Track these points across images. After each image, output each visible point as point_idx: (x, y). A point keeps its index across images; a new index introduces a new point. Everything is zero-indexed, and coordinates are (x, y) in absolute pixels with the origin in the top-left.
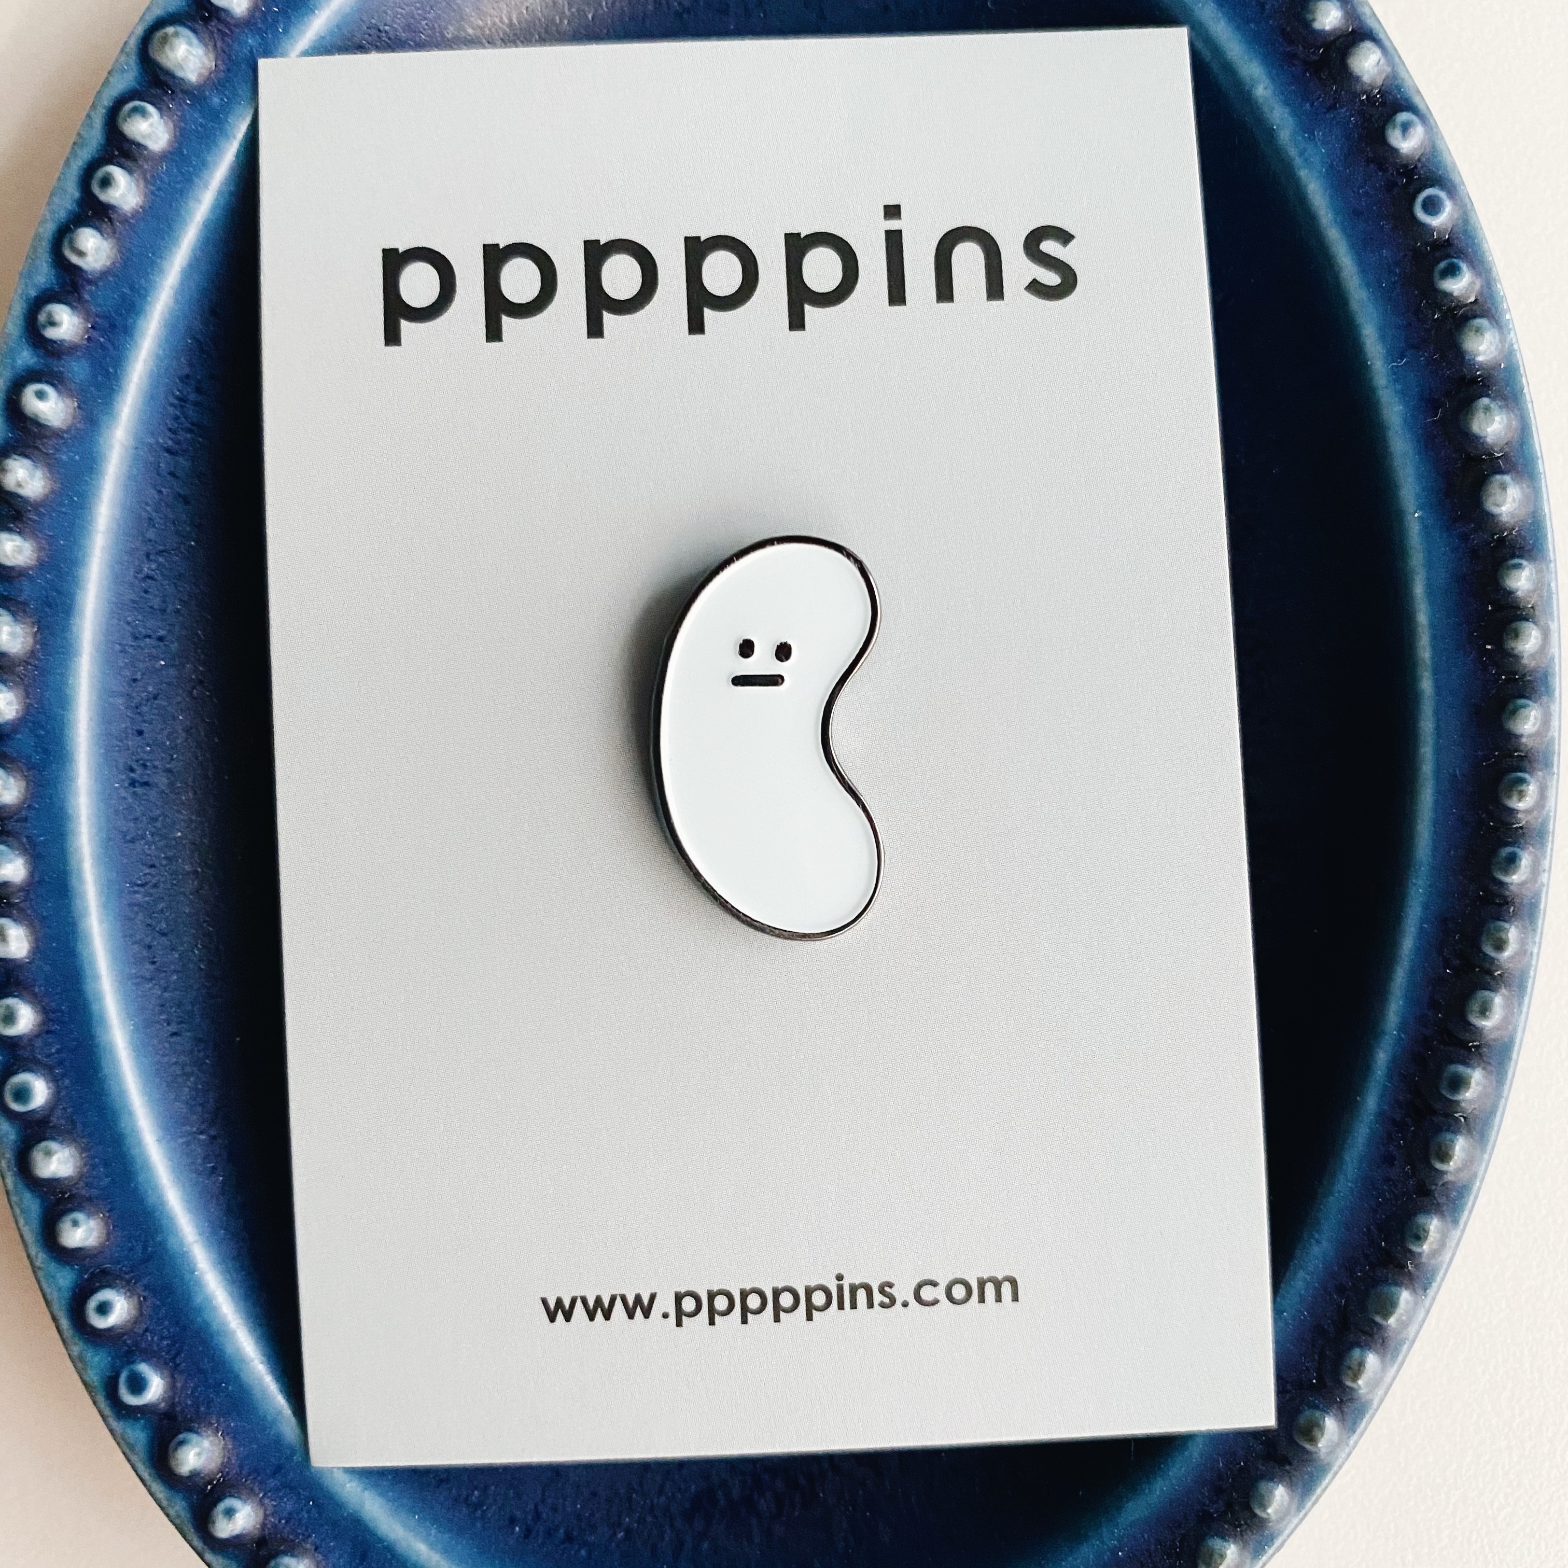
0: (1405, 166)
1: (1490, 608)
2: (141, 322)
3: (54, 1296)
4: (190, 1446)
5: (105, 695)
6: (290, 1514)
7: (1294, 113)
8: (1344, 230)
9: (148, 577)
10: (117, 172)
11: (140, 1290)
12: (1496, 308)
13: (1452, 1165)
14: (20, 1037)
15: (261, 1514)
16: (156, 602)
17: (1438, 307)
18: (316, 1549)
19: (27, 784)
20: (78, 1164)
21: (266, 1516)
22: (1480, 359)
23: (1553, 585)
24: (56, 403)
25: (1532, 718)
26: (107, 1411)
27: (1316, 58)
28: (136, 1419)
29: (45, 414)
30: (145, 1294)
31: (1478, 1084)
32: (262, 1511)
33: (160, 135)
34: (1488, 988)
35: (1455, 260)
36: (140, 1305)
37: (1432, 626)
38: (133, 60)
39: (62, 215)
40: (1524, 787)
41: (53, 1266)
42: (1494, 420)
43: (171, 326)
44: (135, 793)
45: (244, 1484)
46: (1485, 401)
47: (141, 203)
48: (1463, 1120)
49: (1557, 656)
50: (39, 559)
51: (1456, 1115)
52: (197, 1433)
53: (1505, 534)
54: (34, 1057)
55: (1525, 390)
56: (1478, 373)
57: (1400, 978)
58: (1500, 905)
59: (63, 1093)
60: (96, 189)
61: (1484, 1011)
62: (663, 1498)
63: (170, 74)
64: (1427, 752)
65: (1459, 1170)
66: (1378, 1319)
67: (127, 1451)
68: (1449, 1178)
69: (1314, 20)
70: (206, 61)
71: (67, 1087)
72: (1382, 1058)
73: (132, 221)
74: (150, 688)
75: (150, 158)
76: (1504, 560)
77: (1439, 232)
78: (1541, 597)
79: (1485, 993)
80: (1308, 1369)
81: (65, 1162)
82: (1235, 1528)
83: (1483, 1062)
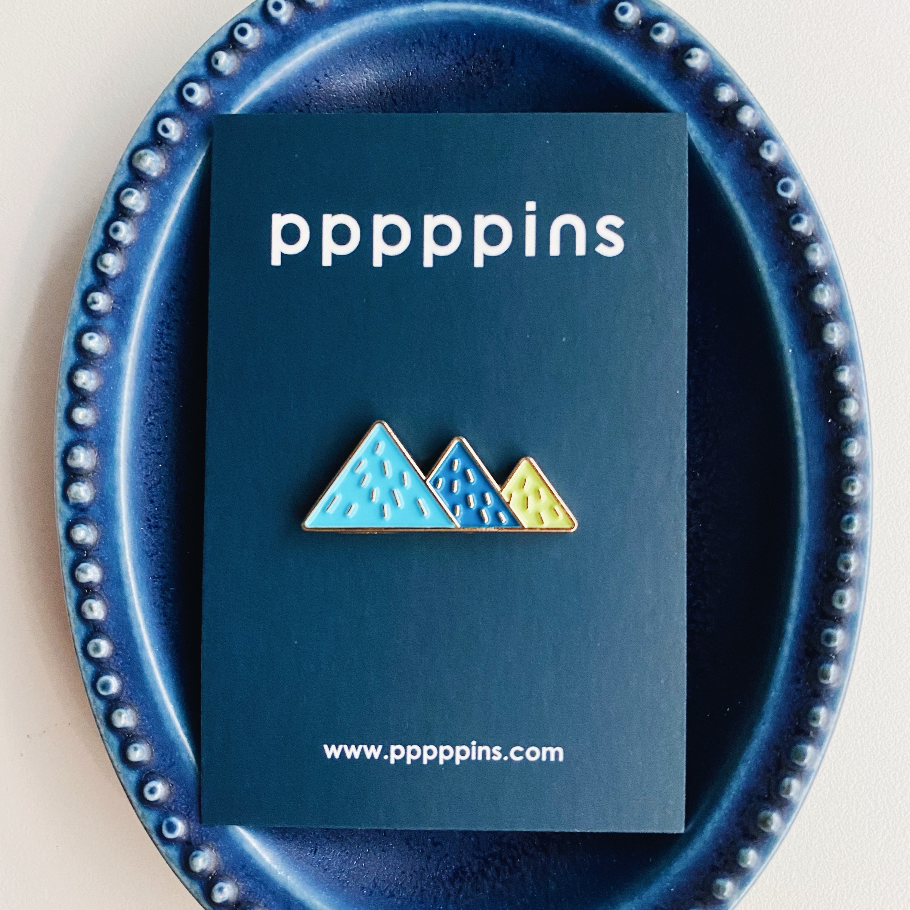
0: (771, 167)
1: (831, 392)
2: (138, 298)
3: (128, 786)
4: (199, 857)
5: (133, 485)
6: (251, 889)
7: (712, 145)
8: (742, 202)
9: (151, 423)
10: (120, 224)
11: (170, 781)
12: (823, 237)
13: (829, 681)
14: (103, 658)
15: (236, 890)
16: (156, 436)
17: (793, 239)
18: (265, 906)
19: (98, 531)
20: (135, 720)
21: (239, 891)
22: (817, 264)
23: (863, 378)
24: (99, 342)
25: (856, 448)
26: (158, 842)
27: (721, 115)
28: (172, 845)
29: (94, 347)
30: (172, 783)
31: (840, 638)
32: (237, 888)
33: (141, 204)
34: (842, 588)
35: (800, 214)
36: (170, 788)
37: (801, 403)
38: (125, 167)
39: (96, 247)
40: (853, 484)
41: (126, 771)
42: (825, 295)
43: (152, 297)
44: (151, 532)
45: (227, 875)
46: (821, 286)
47: (133, 238)
48: (834, 656)
49: (867, 414)
50: (97, 420)
51: (831, 654)
52: (202, 850)
53: (836, 353)
54: (110, 667)
55: (842, 278)
56: (816, 271)
58: (847, 545)
59: (126, 684)
60: (111, 233)
61: (841, 601)
62: (438, 873)
63: (144, 173)
64: (803, 468)
65: (834, 683)
66: (797, 762)
67: (169, 861)
68: (829, 687)
69: (718, 97)
70: (161, 165)
71: (127, 682)
72: (790, 627)
73: (130, 248)
74: (155, 479)
75: (136, 215)
76: (836, 366)
77: (791, 201)
78: (857, 384)
79: (842, 591)
80: (762, 790)
81: (129, 719)
82: (730, 874)
83: (843, 627)
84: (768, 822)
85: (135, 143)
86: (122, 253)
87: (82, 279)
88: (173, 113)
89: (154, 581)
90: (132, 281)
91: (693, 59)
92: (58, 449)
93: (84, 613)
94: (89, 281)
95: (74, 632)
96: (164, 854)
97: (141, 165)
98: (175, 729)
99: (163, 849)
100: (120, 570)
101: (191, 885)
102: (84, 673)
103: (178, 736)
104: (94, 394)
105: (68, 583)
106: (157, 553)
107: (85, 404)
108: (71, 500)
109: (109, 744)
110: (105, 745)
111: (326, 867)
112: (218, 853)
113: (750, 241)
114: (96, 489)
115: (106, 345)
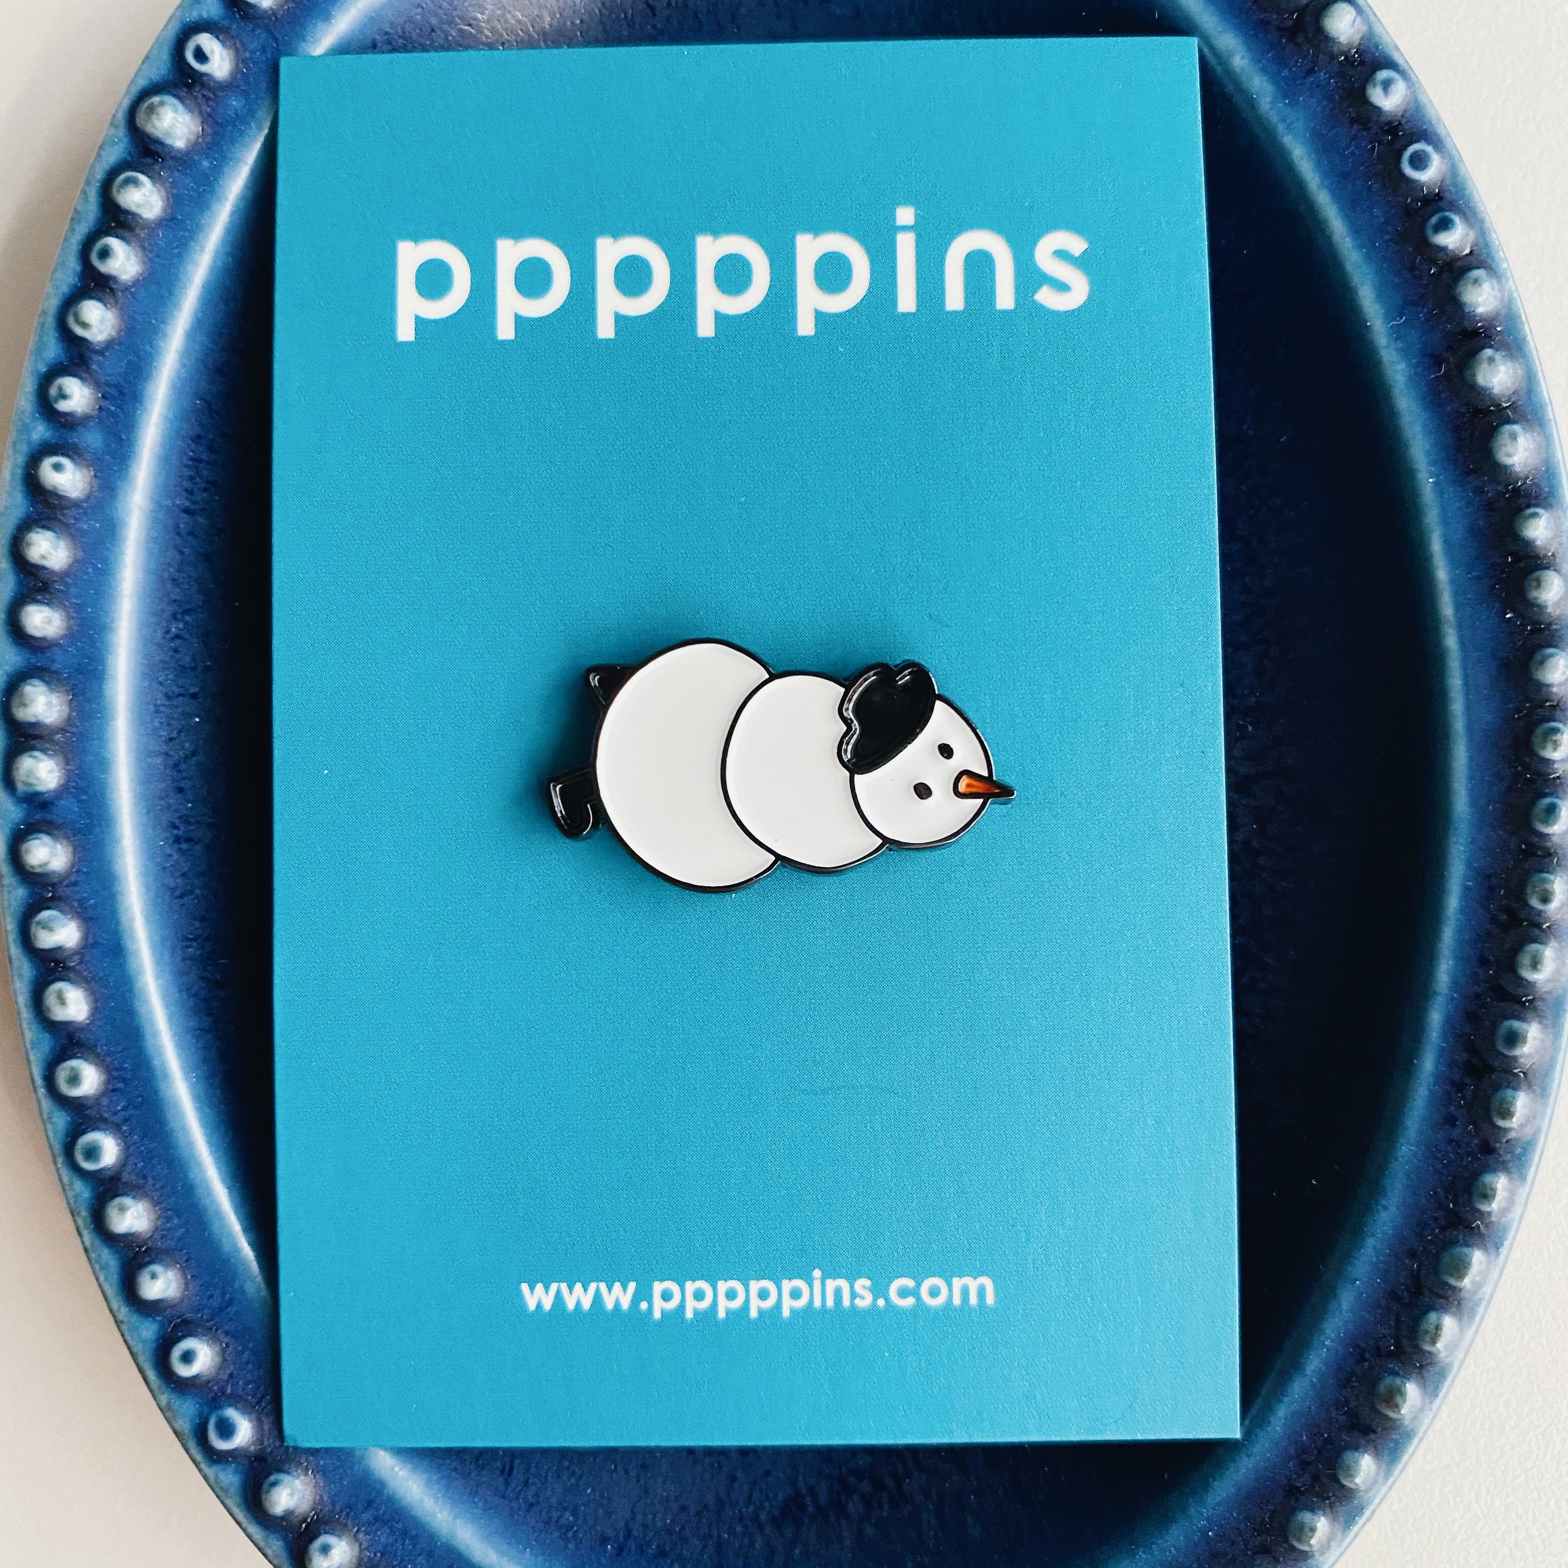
0: (1389, 123)
1: (1510, 560)
2: (149, 388)
3: (139, 1349)
4: (282, 1487)
5: (142, 755)
6: (386, 1547)
7: (1274, 79)
8: (1332, 193)
9: (177, 637)
10: (114, 243)
11: (221, 1337)
12: (1493, 258)
13: (1514, 1122)
14: (85, 1098)
15: (357, 1549)
16: (187, 660)
17: (1433, 262)
19: (74, 849)
20: (152, 1219)
21: (361, 1550)
22: (1480, 310)
24: (74, 475)
25: (1560, 668)
26: (199, 1457)
27: (1291, 23)
28: (228, 1463)
29: (63, 486)
30: (226, 1341)
31: (1534, 1039)
32: (357, 1545)
33: (154, 203)
34: (1535, 941)
35: (1447, 214)
36: (223, 1352)
37: (1452, 582)
38: (122, 132)
39: (65, 289)
40: (1558, 737)
41: (135, 1318)
42: (1498, 371)
43: (178, 389)
44: (180, 850)
45: (338, 1521)
46: (1488, 352)
47: (140, 271)
48: (1522, 1075)
50: (69, 628)
51: (1516, 1071)
52: (289, 1473)
53: (1519, 484)
54: (101, 1115)
55: (1529, 338)
56: (1479, 325)
57: (1448, 937)
58: (1544, 857)
59: (132, 1148)
60: (95, 261)
61: (1535, 964)
62: (751, 1508)
63: (158, 142)
64: (1457, 707)
65: (1522, 1126)
66: (1452, 1281)
67: (221, 1495)
68: (1512, 1135)
70: (193, 127)
71: (134, 1143)
72: (1436, 1018)
73: (133, 290)
74: (187, 745)
75: (146, 225)
76: (1520, 510)
77: (1428, 186)
78: (1561, 544)
79: (1534, 947)
80: (1384, 1336)
81: (139, 1217)
82: (1324, 1499)
83: (1538, 1016)
84: (1399, 1399)
85: (142, 83)
86: (117, 302)
87: (38, 351)
88: (215, 23)
89: (188, 947)
90: (138, 356)
93: (49, 1009)
94: (52, 355)
95: (28, 1046)
96: (212, 1480)
97: (155, 127)
98: (231, 1235)
99: (210, 1471)
101: (265, 1539)
102: (49, 1126)
103: (238, 1250)
104: (64, 575)
105: (15, 951)
106: (192, 892)
107: (48, 597)
108: (20, 788)
109: (102, 1268)
110: (92, 1267)
111: (532, 1500)
112: (318, 1476)
113: (1349, 267)
114: (68, 765)
115: (89, 480)
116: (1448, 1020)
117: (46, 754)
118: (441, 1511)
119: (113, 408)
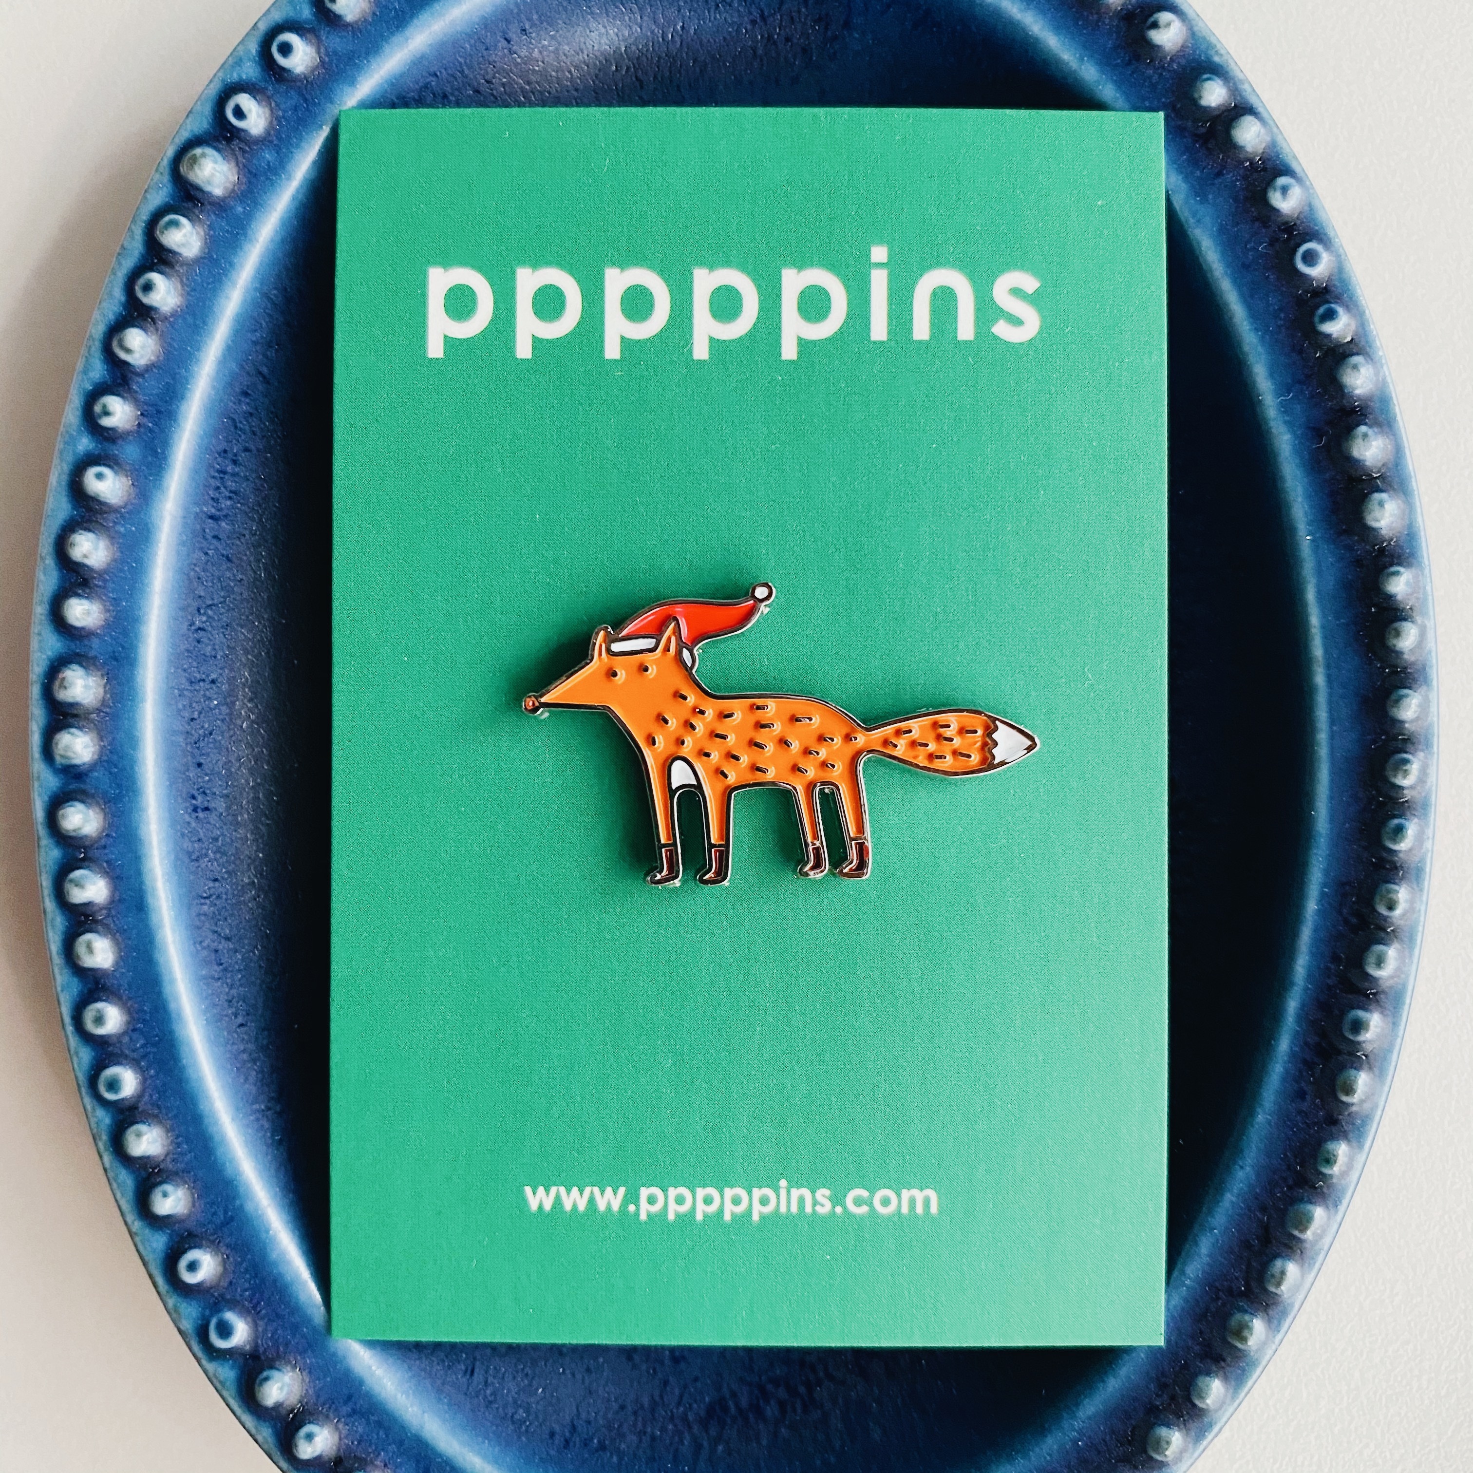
0: (1287, 223)
1: (1374, 610)
2: (183, 407)
3: (149, 1257)
4: (273, 1381)
5: (168, 736)
6: (361, 1436)
7: (1187, 180)
8: (1234, 281)
9: (200, 629)
10: (155, 277)
11: (223, 1249)
12: (1370, 346)
13: (1355, 1099)
14: (109, 1036)
15: (336, 1438)
16: (208, 650)
17: (1320, 347)
18: (385, 1465)
19: (105, 815)
20: (165, 1143)
21: (340, 1439)
22: (1358, 392)
23: (1428, 588)
24: (114, 483)
25: (1413, 706)
26: (200, 1354)
27: (1204, 130)
28: (226, 1360)
29: (104, 493)
30: (227, 1252)
31: (1376, 1027)
32: (337, 1434)
33: (193, 243)
34: (1381, 942)
35: (1333, 305)
36: (224, 1262)
37: (1323, 627)
38: (166, 178)
39: (111, 317)
40: (1407, 767)
41: (147, 1231)
42: (1371, 445)
43: (209, 409)
44: (197, 818)
45: (321, 1412)
46: (1363, 429)
47: (179, 303)
48: (1364, 1057)
49: (1434, 649)
50: (106, 619)
51: (1358, 1054)
52: (279, 1370)
53: (1385, 545)
54: (122, 1051)
55: (1399, 418)
56: (1356, 404)
57: (1306, 935)
58: (1391, 870)
59: (149, 1082)
60: (140, 294)
61: (1380, 962)
62: (682, 1409)
63: (198, 188)
64: (1322, 737)
65: (1362, 1101)
66: (1296, 1233)
67: (219, 1387)
68: (1354, 1109)
69: (1200, 97)
70: (230, 176)
71: (152, 1077)
72: (1292, 1005)
73: (171, 319)
74: (207, 726)
75: (185, 263)
76: (1385, 567)
77: (1318, 280)
78: (1418, 599)
79: (1381, 947)
80: (1237, 1278)
81: (155, 1141)
82: (1178, 1418)
83: (1381, 1007)
84: (1246, 1333)
85: (185, 135)
86: (157, 330)
87: (85, 371)
88: (254, 85)
89: (202, 904)
90: (174, 379)
91: (1160, 30)
92: (37, 668)
93: (78, 957)
94: (98, 376)
95: (59, 989)
96: (210, 1375)
97: (196, 176)
98: (233, 1160)
99: (210, 1367)
100: (142, 883)
101: (256, 1428)
102: (75, 1059)
104: (101, 574)
105: (50, 904)
106: (206, 855)
107: (87, 591)
108: (58, 760)
109: (119, 1185)
110: (110, 1184)
111: (491, 1398)
112: (304, 1373)
113: (1246, 348)
114: (102, 741)
115: (126, 488)
116: (1303, 1006)
117: (82, 730)
118: (412, 1406)
119: (150, 425)
